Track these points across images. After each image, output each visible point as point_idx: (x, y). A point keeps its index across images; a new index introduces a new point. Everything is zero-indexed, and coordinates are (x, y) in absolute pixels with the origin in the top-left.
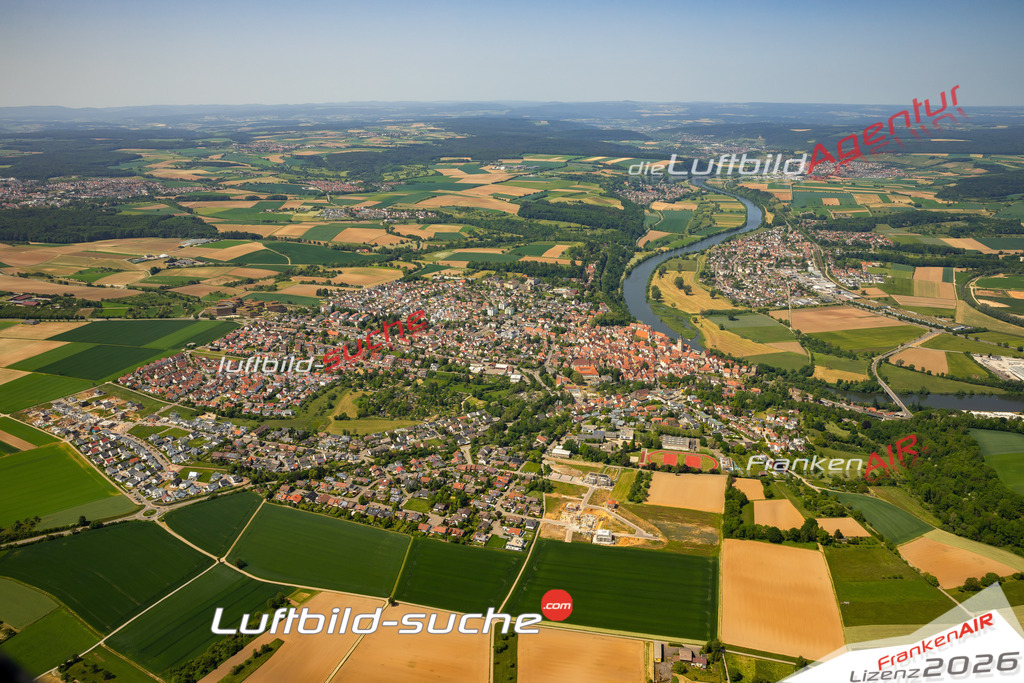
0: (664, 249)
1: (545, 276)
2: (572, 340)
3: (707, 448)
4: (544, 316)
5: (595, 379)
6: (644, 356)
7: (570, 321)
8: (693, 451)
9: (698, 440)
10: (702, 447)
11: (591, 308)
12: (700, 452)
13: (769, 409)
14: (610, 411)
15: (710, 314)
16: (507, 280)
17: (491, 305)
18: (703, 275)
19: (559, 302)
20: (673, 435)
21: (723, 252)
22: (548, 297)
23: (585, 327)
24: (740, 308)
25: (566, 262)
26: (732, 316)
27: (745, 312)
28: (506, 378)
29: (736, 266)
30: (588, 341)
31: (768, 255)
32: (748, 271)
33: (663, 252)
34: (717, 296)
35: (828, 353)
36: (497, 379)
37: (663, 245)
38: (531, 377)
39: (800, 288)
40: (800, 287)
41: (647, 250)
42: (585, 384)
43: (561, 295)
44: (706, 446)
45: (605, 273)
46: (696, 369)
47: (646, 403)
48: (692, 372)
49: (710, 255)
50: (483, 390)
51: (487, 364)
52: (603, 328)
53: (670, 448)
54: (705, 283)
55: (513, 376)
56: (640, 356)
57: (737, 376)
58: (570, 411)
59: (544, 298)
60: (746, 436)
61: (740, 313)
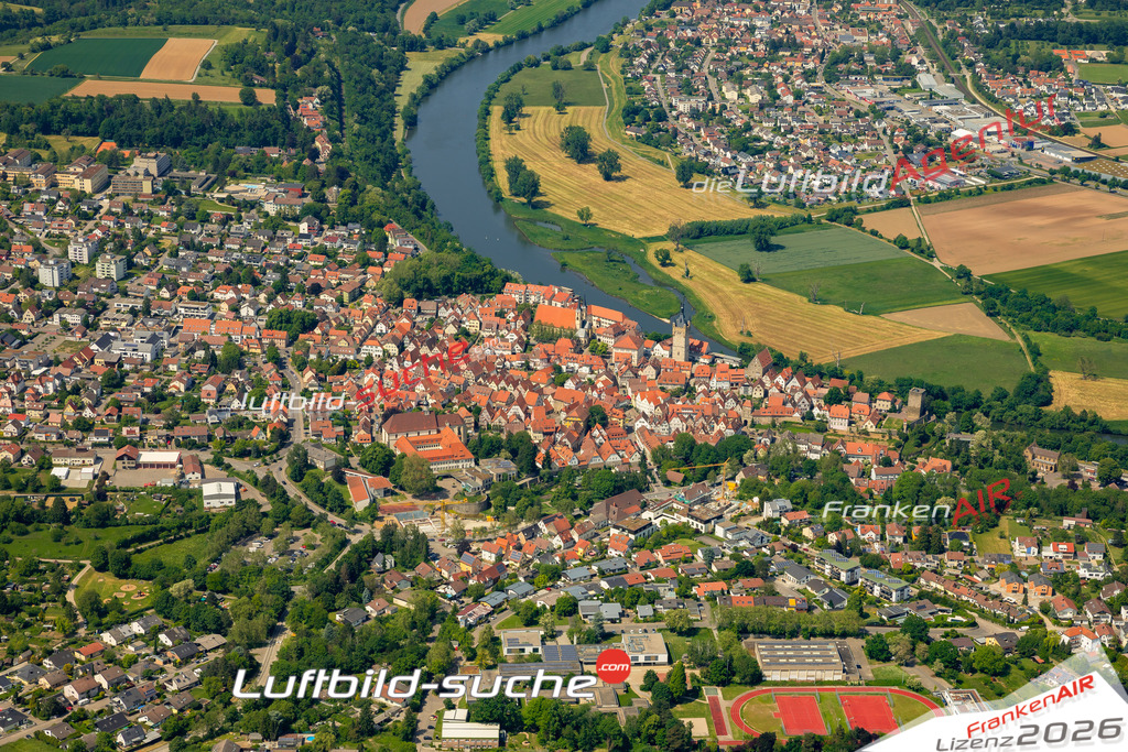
0: (489, 37)
1: (177, 142)
2: (343, 350)
3: (892, 667)
4: (230, 277)
5: (466, 474)
6: (581, 386)
7: (317, 289)
8: (854, 678)
9: (854, 644)
10: (877, 665)
11: (366, 242)
12: (880, 682)
13: (1004, 522)
14: (556, 574)
15: (698, 234)
16: (58, 162)
17: (40, 251)
18: (631, 114)
19: (257, 227)
20: (778, 634)
21: (663, 44)
22: (217, 213)
23: (366, 304)
24: (776, 213)
25: (225, 95)
26: (764, 237)
27: (794, 222)
28: (185, 496)
29: (712, 82)
30: (393, 349)
31: (794, 46)
32: (755, 98)
33: (486, 50)
34: (696, 179)
35: (1070, 329)
36: (158, 504)
37: (481, 27)
38: (268, 485)
39: (918, 139)
40: (916, 136)
41: (441, 45)
42: (440, 493)
43: (252, 205)
44: (888, 660)
45: (352, 124)
46: (745, 413)
47: (648, 538)
48: (738, 424)
49: (629, 53)
50: (126, 544)
51: (109, 455)
52: (429, 306)
53: (785, 677)
54: (647, 140)
55: (209, 489)
56: (569, 385)
57: (870, 426)
58: (432, 586)
59: (206, 219)
60: (982, 613)
61: (782, 226)
